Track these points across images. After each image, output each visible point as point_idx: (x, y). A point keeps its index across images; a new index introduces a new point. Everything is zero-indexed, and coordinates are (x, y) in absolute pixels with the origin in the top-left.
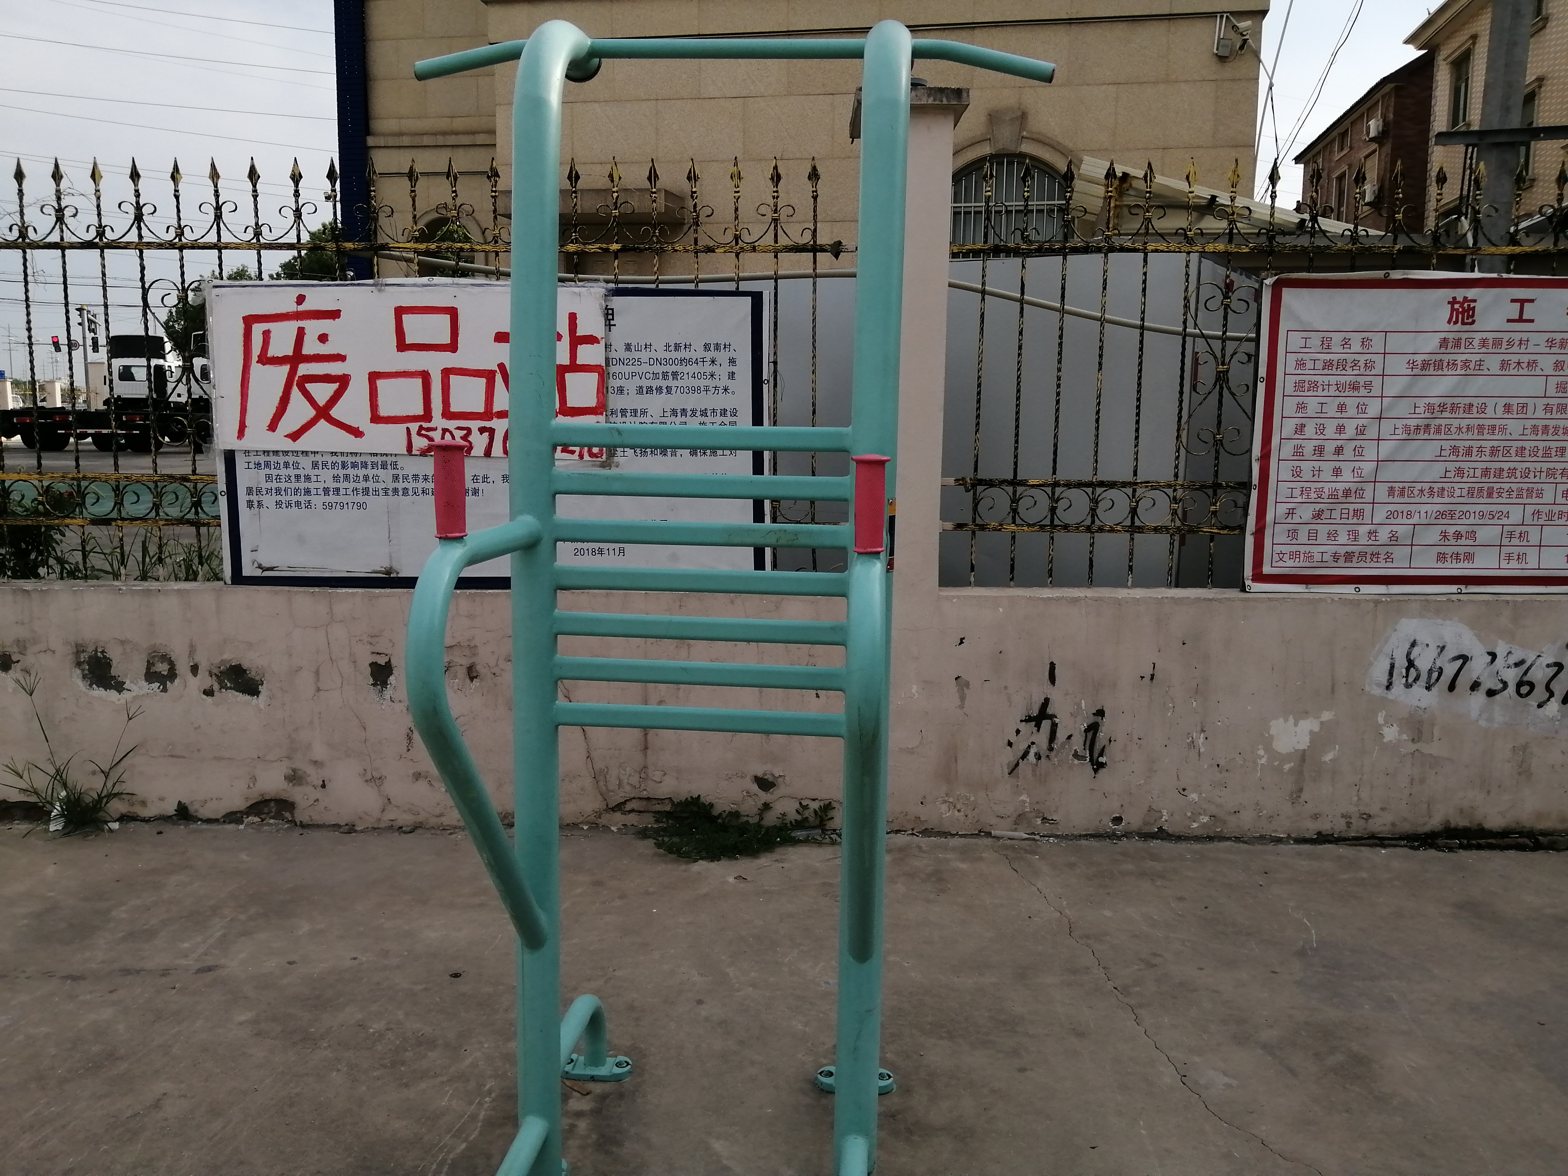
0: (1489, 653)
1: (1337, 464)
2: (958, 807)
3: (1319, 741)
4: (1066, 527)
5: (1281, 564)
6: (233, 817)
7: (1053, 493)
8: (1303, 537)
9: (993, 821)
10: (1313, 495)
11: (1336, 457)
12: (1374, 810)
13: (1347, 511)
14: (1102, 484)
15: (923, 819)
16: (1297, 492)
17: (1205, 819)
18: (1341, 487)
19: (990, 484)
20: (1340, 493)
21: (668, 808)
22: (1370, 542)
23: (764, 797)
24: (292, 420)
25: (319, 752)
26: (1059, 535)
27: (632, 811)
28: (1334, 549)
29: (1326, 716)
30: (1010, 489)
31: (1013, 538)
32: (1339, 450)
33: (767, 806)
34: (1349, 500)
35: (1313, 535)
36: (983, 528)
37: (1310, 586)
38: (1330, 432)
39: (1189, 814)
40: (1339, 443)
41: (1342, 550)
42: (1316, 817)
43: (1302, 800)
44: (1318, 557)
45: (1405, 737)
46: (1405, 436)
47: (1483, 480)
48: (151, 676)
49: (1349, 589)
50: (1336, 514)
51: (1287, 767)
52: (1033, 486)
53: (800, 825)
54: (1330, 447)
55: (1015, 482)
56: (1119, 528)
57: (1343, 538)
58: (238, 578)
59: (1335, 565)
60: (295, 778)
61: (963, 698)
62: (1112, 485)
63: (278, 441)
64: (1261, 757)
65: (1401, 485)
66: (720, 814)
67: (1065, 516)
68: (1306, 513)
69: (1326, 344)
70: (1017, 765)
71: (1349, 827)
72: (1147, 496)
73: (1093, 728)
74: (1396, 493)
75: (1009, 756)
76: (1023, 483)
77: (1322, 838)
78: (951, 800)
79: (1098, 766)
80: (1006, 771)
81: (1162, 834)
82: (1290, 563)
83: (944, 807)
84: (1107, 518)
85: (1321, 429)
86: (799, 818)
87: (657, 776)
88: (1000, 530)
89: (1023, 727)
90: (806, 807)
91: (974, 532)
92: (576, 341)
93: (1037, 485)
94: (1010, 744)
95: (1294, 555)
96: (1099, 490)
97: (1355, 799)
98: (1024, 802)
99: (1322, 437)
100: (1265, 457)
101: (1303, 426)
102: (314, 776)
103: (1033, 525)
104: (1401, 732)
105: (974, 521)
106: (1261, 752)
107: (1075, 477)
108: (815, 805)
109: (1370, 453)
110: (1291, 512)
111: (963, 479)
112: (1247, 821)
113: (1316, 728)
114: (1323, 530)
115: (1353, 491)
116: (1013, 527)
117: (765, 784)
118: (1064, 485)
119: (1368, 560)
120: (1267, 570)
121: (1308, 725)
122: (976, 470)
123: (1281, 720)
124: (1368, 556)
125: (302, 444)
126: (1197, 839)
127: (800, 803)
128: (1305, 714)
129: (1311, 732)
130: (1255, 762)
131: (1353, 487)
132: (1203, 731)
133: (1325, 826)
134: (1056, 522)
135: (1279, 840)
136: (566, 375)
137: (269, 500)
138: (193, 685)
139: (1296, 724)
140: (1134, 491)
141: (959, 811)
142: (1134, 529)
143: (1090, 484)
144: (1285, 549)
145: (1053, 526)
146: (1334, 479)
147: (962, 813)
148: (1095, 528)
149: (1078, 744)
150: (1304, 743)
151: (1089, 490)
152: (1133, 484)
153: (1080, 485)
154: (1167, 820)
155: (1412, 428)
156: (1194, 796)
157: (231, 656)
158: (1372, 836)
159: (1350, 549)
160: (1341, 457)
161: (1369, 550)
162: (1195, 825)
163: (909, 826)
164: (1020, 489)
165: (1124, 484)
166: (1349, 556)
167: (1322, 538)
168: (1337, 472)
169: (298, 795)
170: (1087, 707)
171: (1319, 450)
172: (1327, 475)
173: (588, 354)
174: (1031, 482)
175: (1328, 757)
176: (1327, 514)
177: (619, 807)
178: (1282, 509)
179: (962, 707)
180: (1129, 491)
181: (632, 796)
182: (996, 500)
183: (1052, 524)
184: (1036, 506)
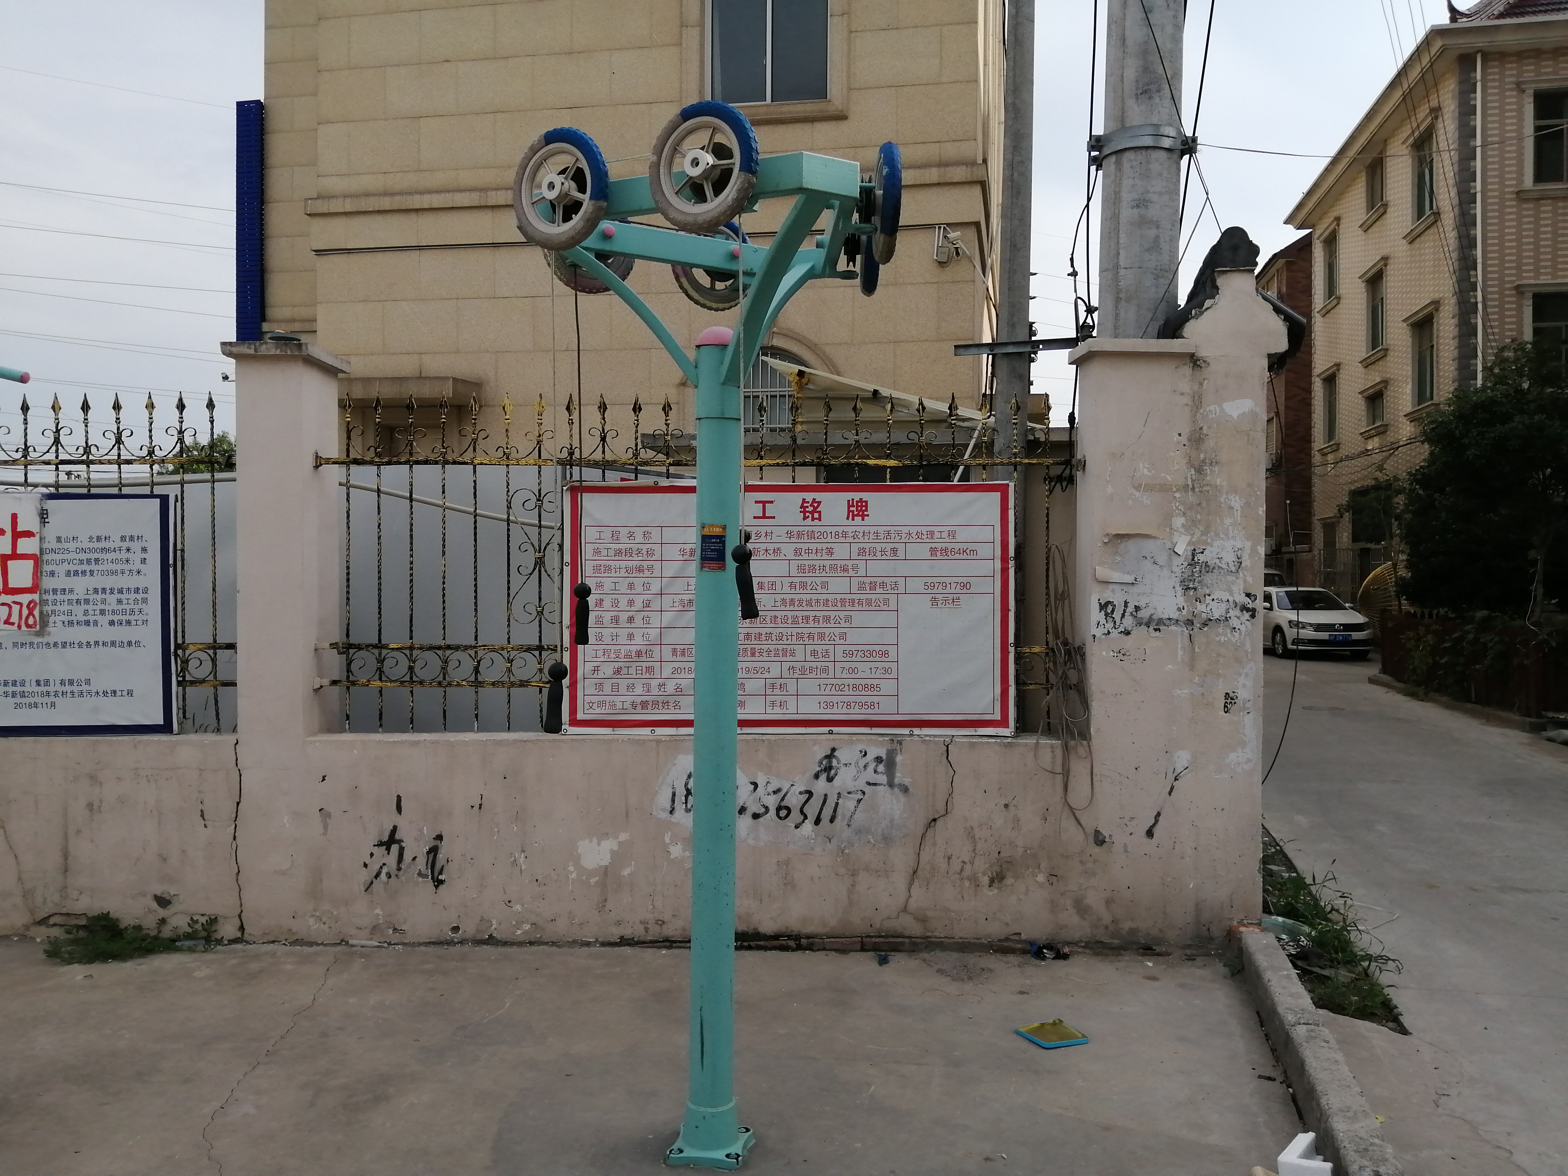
0: (751, 783)
1: (631, 631)
2: (324, 920)
3: (619, 857)
4: (421, 683)
5: (591, 711)
7: (411, 655)
8: (607, 689)
9: (353, 931)
10: (613, 656)
11: (629, 625)
12: (666, 917)
13: (641, 668)
14: (449, 647)
15: (294, 931)
16: (600, 653)
17: (527, 927)
18: (634, 648)
19: (359, 647)
20: (633, 654)
21: (83, 922)
22: (660, 693)
23: (162, 913)
26: (417, 689)
27: (55, 925)
28: (632, 699)
29: (623, 837)
30: (376, 651)
31: (381, 692)
32: (631, 620)
33: (163, 921)
34: (641, 659)
35: (616, 687)
36: (354, 683)
37: (615, 729)
38: (623, 604)
39: (514, 923)
40: (631, 614)
41: (638, 700)
42: (618, 923)
43: (607, 909)
44: (619, 705)
45: (688, 854)
46: (681, 608)
47: (746, 642)
49: (647, 731)
50: (632, 671)
51: (593, 880)
52: (393, 649)
53: (188, 936)
54: (624, 617)
55: (380, 646)
56: (464, 683)
57: (639, 690)
59: (634, 711)
61: (326, 827)
62: (457, 648)
64: (572, 873)
65: (682, 647)
66: (126, 928)
67: (420, 673)
68: (608, 670)
69: (615, 537)
70: (372, 883)
71: (647, 932)
72: (487, 658)
73: (433, 851)
74: (679, 653)
75: (365, 876)
76: (386, 647)
77: (624, 942)
78: (317, 914)
79: (438, 883)
80: (363, 889)
81: (491, 941)
82: (598, 711)
83: (312, 921)
84: (455, 675)
85: (616, 603)
86: (190, 930)
87: (74, 894)
88: (368, 685)
89: (376, 850)
90: (197, 922)
91: (348, 688)
92: (17, 535)
93: (396, 649)
94: (366, 865)
95: (601, 704)
96: (448, 652)
97: (651, 907)
98: (378, 915)
99: (616, 609)
101: (602, 600)
103: (395, 681)
104: (684, 850)
105: (348, 677)
106: (571, 868)
107: (426, 642)
108: (203, 920)
109: (655, 620)
110: (596, 670)
111: (336, 643)
112: (561, 928)
113: (616, 848)
114: (623, 684)
115: (644, 652)
116: (378, 683)
117: (163, 901)
118: (420, 648)
119: (661, 707)
120: (580, 716)
121: (609, 845)
122: (348, 635)
123: (587, 841)
124: (660, 705)
126: (520, 944)
127: (192, 918)
128: (606, 835)
129: (612, 851)
130: (567, 877)
131: (643, 649)
132: (523, 851)
133: (628, 932)
134: (415, 679)
135: (588, 944)
136: (9, 562)
139: (599, 844)
140: (476, 652)
141: (324, 923)
142: (477, 684)
143: (439, 648)
144: (595, 699)
145: (411, 681)
146: (628, 642)
147: (327, 926)
148: (445, 683)
149: (421, 864)
150: (606, 860)
151: (440, 652)
152: (475, 647)
153: (431, 648)
154: (497, 929)
155: (686, 602)
156: (518, 907)
158: (667, 940)
159: (644, 698)
160: (633, 625)
161: (660, 699)
162: (519, 932)
163: (282, 938)
164: (384, 652)
165: (466, 648)
166: (644, 704)
167: (623, 690)
168: (631, 636)
170: (428, 834)
171: (616, 620)
172: (623, 639)
173: (26, 546)
174: (391, 646)
175: (626, 872)
176: (625, 671)
177: (43, 922)
178: (589, 667)
179: (325, 834)
180: (472, 653)
181: (54, 912)
182: (365, 661)
183: (411, 680)
184: (397, 666)
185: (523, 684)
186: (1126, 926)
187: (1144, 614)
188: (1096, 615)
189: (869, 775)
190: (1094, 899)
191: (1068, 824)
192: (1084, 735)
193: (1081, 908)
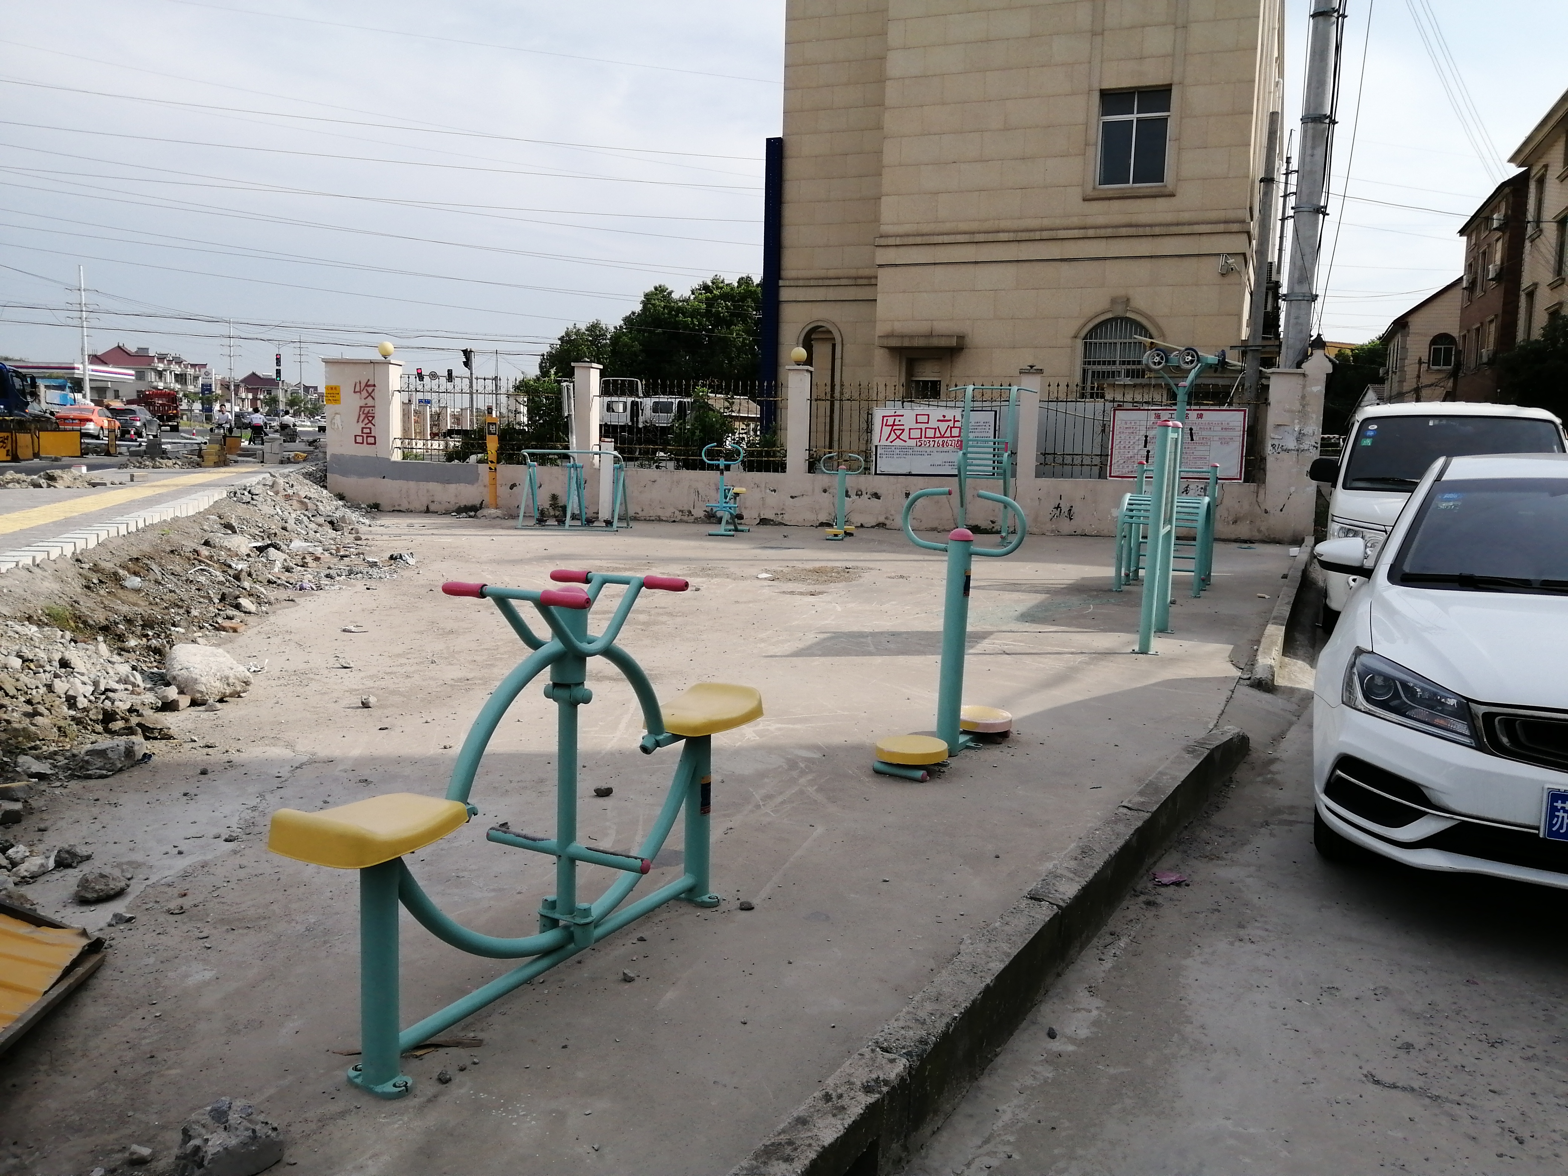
4: (1066, 464)
6: (873, 527)
7: (1063, 456)
8: (1121, 467)
9: (1047, 531)
10: (1123, 457)
11: (1129, 449)
13: (1131, 461)
14: (1075, 454)
16: (1119, 456)
17: (1096, 531)
18: (1130, 455)
19: (1048, 454)
20: (1129, 457)
23: (993, 525)
24: (890, 439)
25: (893, 512)
26: (1065, 466)
28: (1128, 470)
31: (1054, 467)
32: (1129, 447)
33: (993, 527)
34: (1132, 458)
35: (1123, 467)
36: (1046, 464)
37: (1123, 478)
38: (1127, 443)
39: (1092, 530)
41: (1130, 470)
44: (1124, 472)
48: (857, 495)
49: (1132, 479)
50: (1129, 462)
51: (1115, 520)
54: (1127, 446)
55: (1054, 454)
56: (1079, 465)
57: (1128, 467)
58: (876, 474)
59: (1129, 474)
60: (887, 518)
61: (1040, 502)
62: (1077, 455)
63: (888, 443)
64: (1110, 517)
66: (983, 529)
67: (1066, 462)
68: (1122, 462)
69: (1126, 423)
70: (1053, 519)
72: (1086, 457)
73: (1070, 510)
74: (1143, 457)
75: (1051, 516)
76: (1056, 454)
78: (1037, 527)
79: (1071, 519)
80: (1050, 520)
81: (1085, 535)
82: (1117, 473)
84: (1075, 462)
85: (1125, 442)
88: (1050, 465)
89: (1053, 510)
91: (1044, 465)
92: (955, 421)
93: (1059, 454)
94: (1051, 514)
95: (1118, 471)
96: (1074, 456)
98: (1053, 527)
99: (1125, 444)
100: (1112, 448)
101: (1121, 442)
102: (891, 518)
105: (1044, 463)
107: (1068, 453)
109: (1137, 448)
110: (1118, 461)
111: (1042, 453)
112: (1106, 532)
114: (1125, 465)
116: (1053, 464)
117: (993, 522)
118: (1066, 455)
120: (1112, 474)
122: (1045, 451)
123: (1115, 509)
125: (893, 444)
127: (1001, 527)
130: (1108, 519)
131: (1133, 455)
132: (1095, 511)
136: (952, 428)
137: (884, 456)
138: (865, 497)
141: (1038, 529)
142: (1082, 465)
143: (1072, 454)
146: (1127, 455)
148: (1073, 465)
149: (1066, 514)
151: (1072, 456)
152: (1082, 454)
153: (1070, 454)
154: (1087, 532)
156: (1094, 526)
157: (875, 491)
159: (1132, 470)
162: (1094, 533)
165: (1079, 455)
166: (1132, 472)
167: (1125, 467)
168: (1129, 452)
169: (887, 522)
170: (1069, 505)
171: (1124, 447)
172: (1126, 453)
173: (957, 424)
176: (1126, 462)
178: (1116, 460)
179: (1040, 504)
180: (1081, 456)
182: (1050, 458)
183: (1063, 464)
184: (1059, 460)
185: (1096, 465)
186: (1272, 536)
187: (1284, 448)
188: (1270, 448)
189: (1199, 492)
190: (1262, 528)
191: (1257, 507)
192: (1264, 482)
193: (1259, 531)
